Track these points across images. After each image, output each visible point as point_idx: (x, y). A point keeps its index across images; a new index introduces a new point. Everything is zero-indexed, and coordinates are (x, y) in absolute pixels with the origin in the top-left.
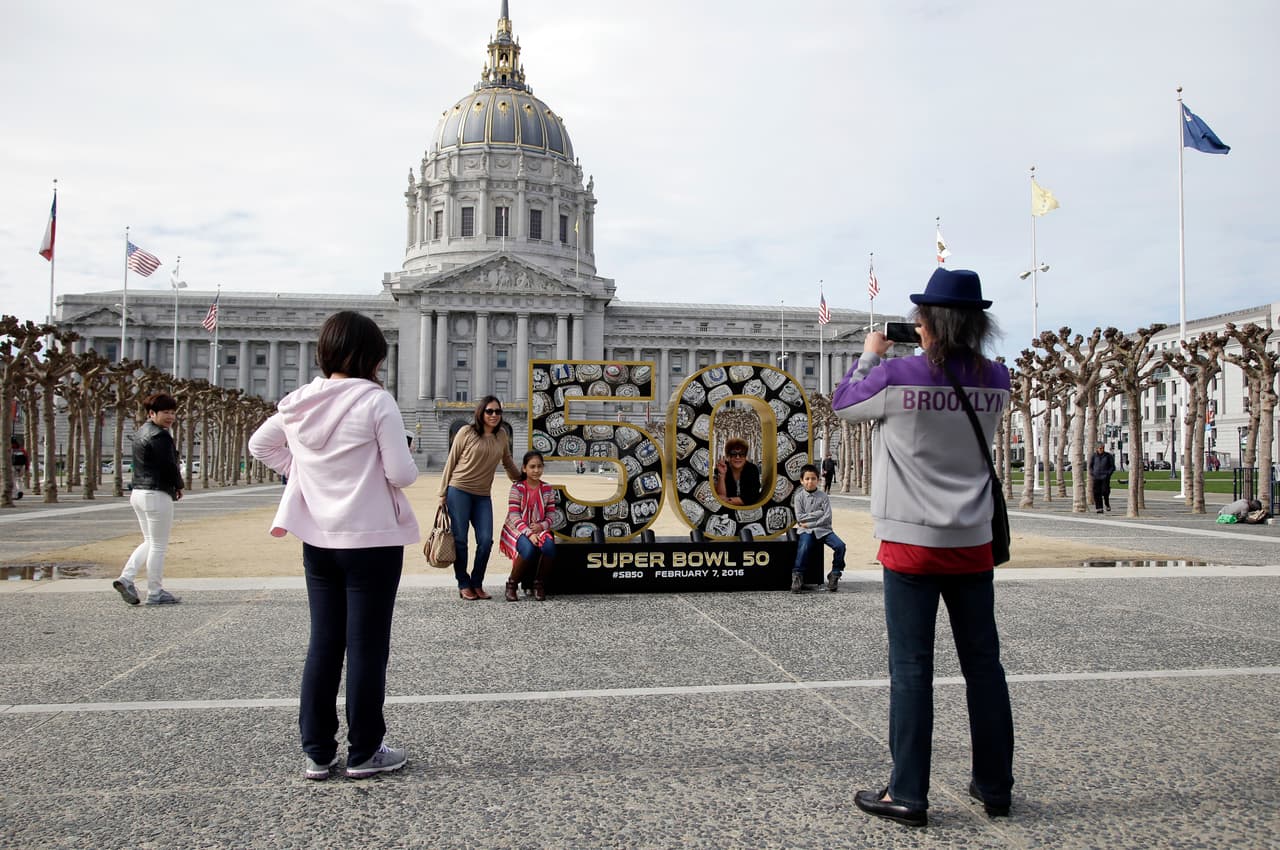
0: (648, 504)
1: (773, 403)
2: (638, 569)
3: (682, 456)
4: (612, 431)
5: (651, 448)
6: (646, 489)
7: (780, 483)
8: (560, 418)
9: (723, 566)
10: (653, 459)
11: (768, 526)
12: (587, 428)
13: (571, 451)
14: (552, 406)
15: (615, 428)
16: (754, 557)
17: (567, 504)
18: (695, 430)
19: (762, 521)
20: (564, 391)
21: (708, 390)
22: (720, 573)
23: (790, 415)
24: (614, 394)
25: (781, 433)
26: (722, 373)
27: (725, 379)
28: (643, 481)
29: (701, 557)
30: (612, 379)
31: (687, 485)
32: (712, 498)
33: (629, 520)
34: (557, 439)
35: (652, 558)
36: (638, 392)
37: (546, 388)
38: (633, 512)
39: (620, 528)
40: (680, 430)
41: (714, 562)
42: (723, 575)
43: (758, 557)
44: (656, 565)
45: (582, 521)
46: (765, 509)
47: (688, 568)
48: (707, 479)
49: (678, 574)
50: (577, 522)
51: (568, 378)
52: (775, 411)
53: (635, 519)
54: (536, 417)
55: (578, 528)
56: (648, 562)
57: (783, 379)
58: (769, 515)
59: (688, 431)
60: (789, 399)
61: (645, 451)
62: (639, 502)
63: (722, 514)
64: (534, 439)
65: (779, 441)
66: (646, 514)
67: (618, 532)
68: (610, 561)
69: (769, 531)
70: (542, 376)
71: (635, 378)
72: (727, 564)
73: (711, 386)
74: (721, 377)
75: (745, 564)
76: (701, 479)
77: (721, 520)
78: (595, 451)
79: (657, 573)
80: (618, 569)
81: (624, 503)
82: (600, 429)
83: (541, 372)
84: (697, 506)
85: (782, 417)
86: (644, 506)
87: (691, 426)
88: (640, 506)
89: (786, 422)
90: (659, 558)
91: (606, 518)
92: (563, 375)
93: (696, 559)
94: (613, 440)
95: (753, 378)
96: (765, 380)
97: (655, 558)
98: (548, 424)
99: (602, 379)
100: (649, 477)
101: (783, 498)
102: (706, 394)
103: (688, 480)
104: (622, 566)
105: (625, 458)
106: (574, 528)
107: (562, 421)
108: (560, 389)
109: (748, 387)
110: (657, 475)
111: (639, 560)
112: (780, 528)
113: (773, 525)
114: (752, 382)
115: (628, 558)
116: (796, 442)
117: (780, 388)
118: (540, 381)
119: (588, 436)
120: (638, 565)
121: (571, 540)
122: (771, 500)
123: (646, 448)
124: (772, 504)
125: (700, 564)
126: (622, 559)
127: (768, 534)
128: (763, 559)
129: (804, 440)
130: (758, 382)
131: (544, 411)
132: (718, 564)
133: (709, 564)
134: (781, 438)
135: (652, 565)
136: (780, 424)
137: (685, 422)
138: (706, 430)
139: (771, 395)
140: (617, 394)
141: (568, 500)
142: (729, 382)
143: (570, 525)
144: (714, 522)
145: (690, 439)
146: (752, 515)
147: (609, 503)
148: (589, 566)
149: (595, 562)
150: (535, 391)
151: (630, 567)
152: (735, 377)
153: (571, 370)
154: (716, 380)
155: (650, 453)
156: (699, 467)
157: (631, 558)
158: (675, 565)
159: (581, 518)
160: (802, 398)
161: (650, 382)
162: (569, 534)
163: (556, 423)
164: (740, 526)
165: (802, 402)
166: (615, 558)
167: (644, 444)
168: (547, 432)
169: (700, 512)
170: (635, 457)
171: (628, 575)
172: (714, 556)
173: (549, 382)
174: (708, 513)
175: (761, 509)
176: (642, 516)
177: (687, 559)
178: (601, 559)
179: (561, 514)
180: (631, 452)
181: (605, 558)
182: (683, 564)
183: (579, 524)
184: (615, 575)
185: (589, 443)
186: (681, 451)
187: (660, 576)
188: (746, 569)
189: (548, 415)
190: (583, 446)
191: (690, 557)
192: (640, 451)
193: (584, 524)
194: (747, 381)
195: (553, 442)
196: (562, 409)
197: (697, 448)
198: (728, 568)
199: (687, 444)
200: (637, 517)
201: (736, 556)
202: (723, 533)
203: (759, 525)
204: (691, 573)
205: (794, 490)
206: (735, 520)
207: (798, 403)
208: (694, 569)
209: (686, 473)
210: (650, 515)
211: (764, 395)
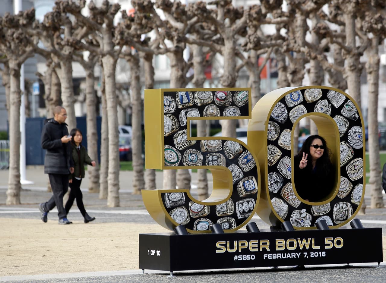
0: (248, 202)
1: (337, 119)
2: (251, 253)
3: (271, 163)
4: (221, 144)
5: (249, 157)
6: (246, 190)
7: (342, 183)
8: (184, 135)
9: (311, 249)
10: (251, 165)
11: (334, 218)
12: (203, 143)
13: (192, 161)
14: (178, 125)
15: (224, 141)
16: (333, 241)
17: (190, 205)
18: (280, 142)
19: (330, 214)
20: (186, 113)
21: (289, 109)
22: (309, 255)
23: (349, 128)
24: (222, 115)
25: (343, 142)
26: (299, 95)
27: (301, 100)
28: (244, 183)
29: (295, 243)
30: (221, 102)
31: (275, 186)
32: (294, 197)
33: (234, 215)
34: (182, 152)
35: (261, 244)
36: (240, 113)
37: (173, 111)
38: (237, 209)
39: (228, 222)
40: (270, 142)
41: (304, 246)
42: (311, 256)
43: (335, 241)
44: (264, 249)
45: (201, 218)
46: (332, 204)
47: (286, 251)
48: (290, 181)
49: (280, 256)
50: (197, 219)
51: (189, 102)
52: (338, 124)
53: (238, 214)
54: (166, 135)
55: (198, 223)
56: (259, 247)
57: (344, 98)
58: (335, 209)
59: (275, 143)
60: (348, 115)
61: (246, 160)
62: (241, 201)
63: (301, 210)
64: (166, 152)
65: (341, 149)
66: (247, 211)
67: (226, 226)
68: (232, 247)
69: (336, 223)
70: (170, 102)
71: (237, 101)
72: (314, 247)
73: (291, 106)
74: (299, 98)
75: (327, 247)
76: (285, 181)
77: (301, 214)
78: (209, 161)
79: (265, 256)
80: (237, 253)
81: (230, 202)
82: (212, 143)
83: (169, 98)
84: (283, 203)
85: (343, 129)
86: (245, 204)
87: (278, 139)
88: (242, 204)
89: (347, 133)
90: (266, 244)
91: (218, 215)
92: (185, 100)
93: (292, 244)
94: (222, 152)
95: (322, 98)
96: (330, 99)
97: (263, 244)
98: (175, 141)
99: (213, 102)
100: (248, 180)
101: (345, 195)
102: (288, 113)
103: (276, 182)
104: (240, 251)
105: (231, 166)
106: (195, 223)
107: (185, 137)
108: (183, 112)
109: (318, 106)
110: (254, 179)
111: (252, 245)
112: (344, 220)
113: (339, 217)
114: (321, 102)
115: (244, 244)
116: (354, 149)
117: (342, 106)
118: (169, 106)
119: (204, 149)
120: (251, 250)
121: (192, 232)
122: (337, 196)
123: (246, 157)
124: (337, 200)
125: (294, 248)
126: (241, 245)
127: (334, 224)
128: (339, 243)
129: (360, 147)
130: (325, 102)
131: (172, 129)
132: (307, 248)
133: (301, 248)
134: (343, 146)
135: (261, 250)
136: (342, 135)
137: (273, 136)
138: (288, 142)
139: (336, 112)
140: (224, 115)
141: (190, 200)
142: (304, 103)
143: (193, 220)
144: (295, 215)
145: (277, 150)
146: (323, 209)
147: (220, 203)
148: (218, 251)
149: (221, 248)
150: (165, 114)
151: (246, 252)
152: (309, 99)
153: (191, 96)
154: (295, 101)
155: (248, 161)
156: (284, 172)
157: (247, 245)
158: (277, 249)
159: (200, 215)
160: (358, 113)
161: (247, 104)
162: (192, 228)
163: (181, 139)
164: (314, 219)
165: (357, 117)
166: (235, 245)
167: (244, 154)
168: (174, 147)
169: (285, 207)
170: (238, 165)
171: (245, 258)
172: (304, 241)
173: (175, 106)
174: (291, 209)
175: (329, 204)
176: (244, 212)
177: (286, 244)
178: (225, 246)
179: (186, 212)
180: (235, 161)
181: (228, 245)
182: (283, 249)
183: (199, 220)
184: (235, 258)
185: (205, 154)
186: (270, 158)
187: (267, 258)
188: (327, 251)
189: (175, 132)
190: (201, 156)
191: (288, 243)
192: (242, 160)
193: (202, 219)
194: (317, 101)
195: (179, 155)
196: (185, 127)
197: (282, 157)
198: (314, 251)
199: (275, 153)
200: (240, 213)
201: (320, 242)
202: (302, 224)
203: (328, 217)
204: (289, 256)
205: (353, 188)
206: (310, 213)
207: (355, 118)
208: (290, 252)
209: (275, 176)
210: (250, 211)
211: (330, 112)
